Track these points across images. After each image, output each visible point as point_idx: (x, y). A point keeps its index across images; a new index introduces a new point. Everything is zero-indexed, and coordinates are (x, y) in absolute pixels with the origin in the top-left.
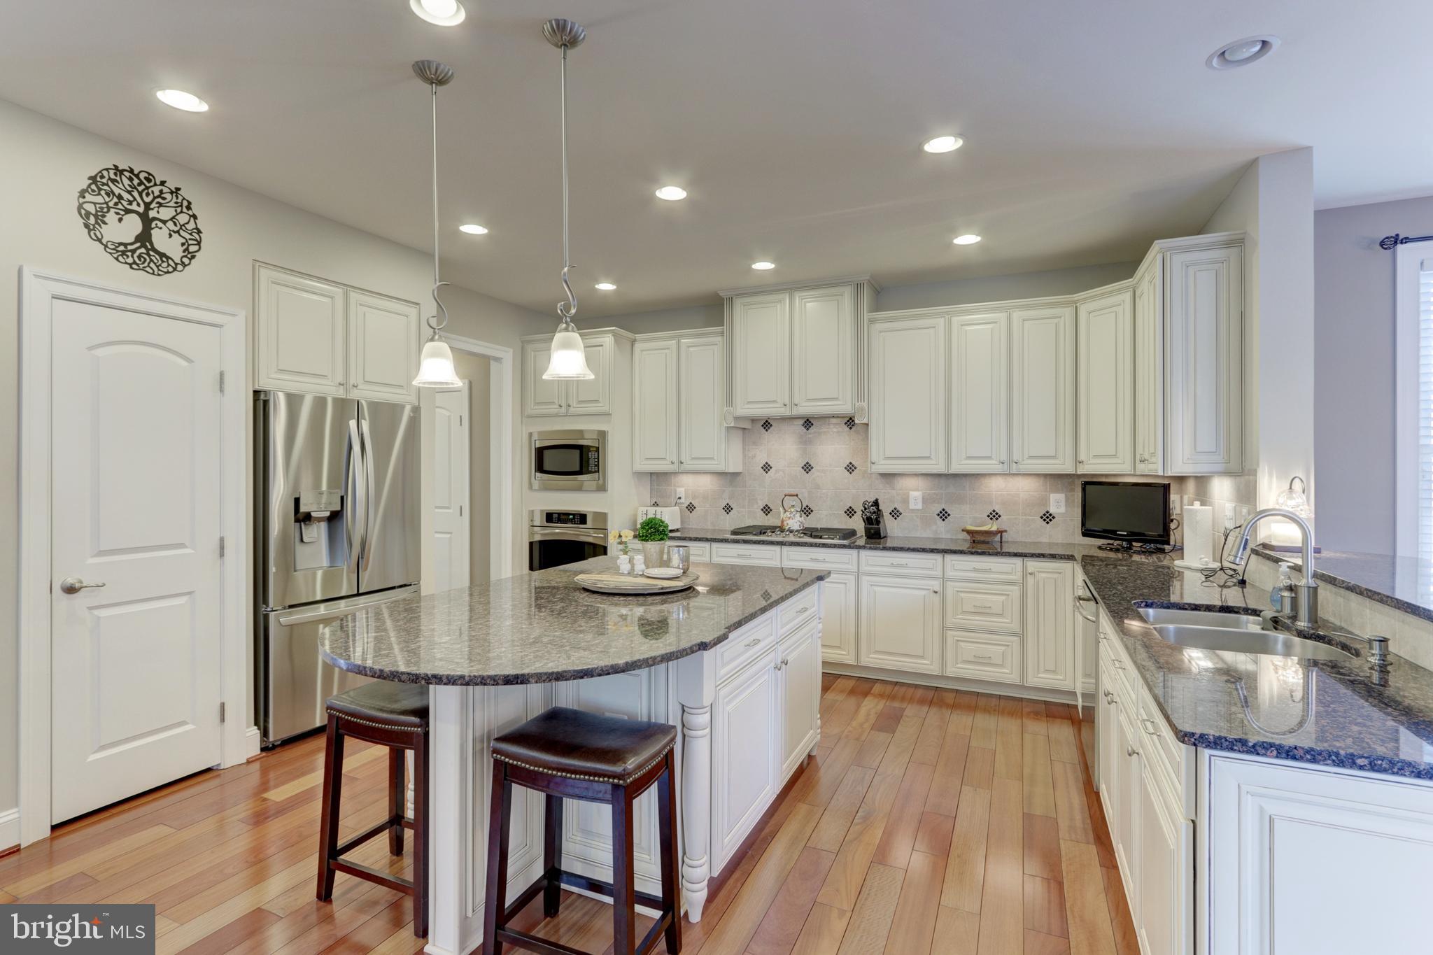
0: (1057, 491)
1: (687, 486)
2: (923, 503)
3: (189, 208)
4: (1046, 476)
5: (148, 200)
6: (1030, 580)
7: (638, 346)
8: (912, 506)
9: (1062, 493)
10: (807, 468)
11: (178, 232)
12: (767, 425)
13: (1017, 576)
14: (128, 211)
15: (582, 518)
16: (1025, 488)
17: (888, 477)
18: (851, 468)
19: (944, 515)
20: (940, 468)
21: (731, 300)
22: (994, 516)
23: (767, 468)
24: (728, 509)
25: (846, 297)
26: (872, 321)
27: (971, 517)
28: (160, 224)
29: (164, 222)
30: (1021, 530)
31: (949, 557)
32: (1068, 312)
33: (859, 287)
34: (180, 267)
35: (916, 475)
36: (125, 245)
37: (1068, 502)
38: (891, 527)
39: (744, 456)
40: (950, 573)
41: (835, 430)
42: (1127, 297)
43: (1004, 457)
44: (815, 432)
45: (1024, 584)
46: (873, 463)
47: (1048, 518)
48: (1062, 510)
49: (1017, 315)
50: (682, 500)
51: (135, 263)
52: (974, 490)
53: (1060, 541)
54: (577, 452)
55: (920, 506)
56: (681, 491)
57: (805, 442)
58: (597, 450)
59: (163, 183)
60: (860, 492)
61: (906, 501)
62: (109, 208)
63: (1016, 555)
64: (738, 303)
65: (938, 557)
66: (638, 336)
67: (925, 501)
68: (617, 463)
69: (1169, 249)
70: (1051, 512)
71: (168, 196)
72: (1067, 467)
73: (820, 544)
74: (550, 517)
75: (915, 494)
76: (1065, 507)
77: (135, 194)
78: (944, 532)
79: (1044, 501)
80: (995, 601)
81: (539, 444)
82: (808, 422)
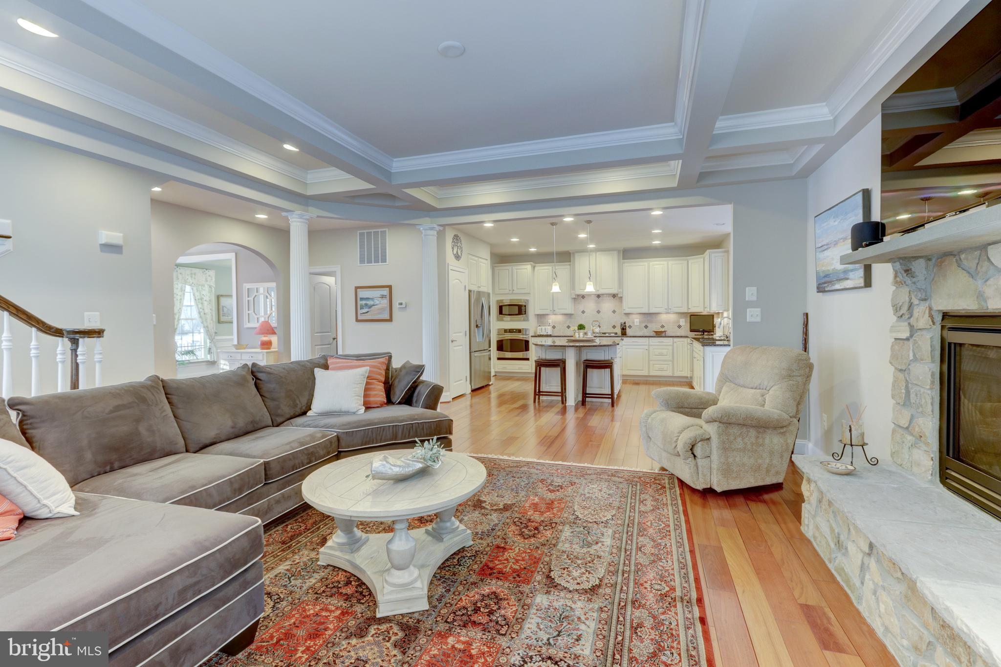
0: (682, 318)
1: (552, 319)
4: (679, 313)
5: (457, 241)
6: (675, 344)
7: (536, 268)
8: (635, 324)
9: (684, 318)
10: (599, 312)
11: (460, 249)
12: (583, 297)
13: (671, 343)
15: (519, 331)
16: (672, 317)
17: (627, 314)
18: (614, 312)
19: (646, 327)
20: (646, 311)
21: (574, 253)
22: (663, 326)
23: (583, 312)
24: (569, 327)
25: (616, 253)
26: (624, 263)
27: (655, 327)
30: (671, 330)
31: (650, 338)
32: (685, 262)
33: (619, 251)
34: (461, 258)
35: (638, 314)
37: (686, 322)
38: (629, 332)
39: (575, 307)
40: (651, 343)
41: (608, 299)
42: (702, 259)
43: (666, 307)
44: (601, 300)
45: (673, 345)
46: (624, 310)
47: (679, 327)
49: (670, 263)
50: (551, 324)
52: (656, 318)
54: (517, 307)
55: (638, 324)
56: (550, 321)
57: (598, 303)
58: (525, 306)
59: (459, 237)
60: (618, 320)
61: (634, 323)
62: (454, 245)
63: (671, 337)
64: (576, 255)
65: (647, 339)
66: (537, 265)
67: (640, 322)
68: (532, 310)
69: (711, 250)
70: (680, 324)
72: (686, 311)
74: (506, 331)
75: (636, 320)
76: (684, 323)
78: (646, 332)
79: (679, 321)
80: (665, 351)
81: (501, 305)
82: (598, 296)
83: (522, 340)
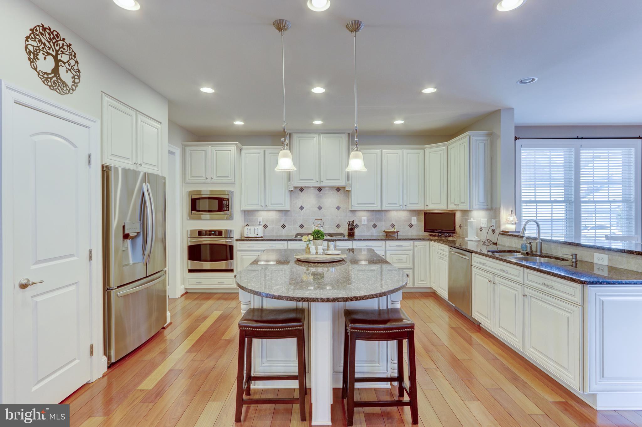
0: (414, 216)
1: (263, 216)
2: (367, 222)
3: (75, 57)
4: (410, 211)
5: (57, 48)
6: (416, 249)
7: (243, 151)
8: (363, 223)
9: (416, 217)
10: (320, 208)
11: (70, 70)
12: (302, 189)
13: (411, 248)
14: (49, 54)
15: (220, 233)
16: (404, 215)
17: (353, 211)
18: (338, 208)
19: (375, 226)
20: (379, 208)
21: (291, 135)
22: (393, 226)
23: (302, 208)
24: (284, 226)
25: (343, 138)
27: (384, 226)
28: (63, 64)
29: (64, 63)
30: (403, 231)
31: (384, 242)
32: (422, 152)
33: (347, 135)
34: (71, 91)
35: (365, 211)
36: (48, 74)
37: (418, 220)
39: (291, 203)
40: (388, 248)
41: (332, 192)
42: (444, 148)
43: (401, 204)
44: (323, 193)
45: (414, 250)
46: (353, 206)
47: (411, 226)
48: (416, 223)
49: (405, 151)
50: (261, 223)
51: (52, 85)
52: (386, 216)
53: (415, 234)
54: (217, 201)
55: (366, 223)
56: (260, 219)
57: (319, 197)
58: (228, 200)
59: (64, 40)
60: (342, 218)
61: (360, 221)
62: (40, 50)
63: (411, 240)
64: (296, 137)
66: (244, 147)
67: (368, 221)
68: (237, 206)
69: (471, 135)
70: (412, 224)
71: (66, 47)
72: (421, 207)
73: (337, 239)
74: (200, 233)
75: (363, 219)
76: (418, 222)
77: (51, 43)
78: (375, 232)
79: (410, 220)
80: (404, 257)
81: (194, 197)
82: (320, 189)
83: (226, 245)
